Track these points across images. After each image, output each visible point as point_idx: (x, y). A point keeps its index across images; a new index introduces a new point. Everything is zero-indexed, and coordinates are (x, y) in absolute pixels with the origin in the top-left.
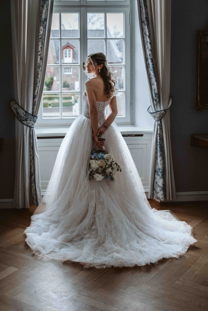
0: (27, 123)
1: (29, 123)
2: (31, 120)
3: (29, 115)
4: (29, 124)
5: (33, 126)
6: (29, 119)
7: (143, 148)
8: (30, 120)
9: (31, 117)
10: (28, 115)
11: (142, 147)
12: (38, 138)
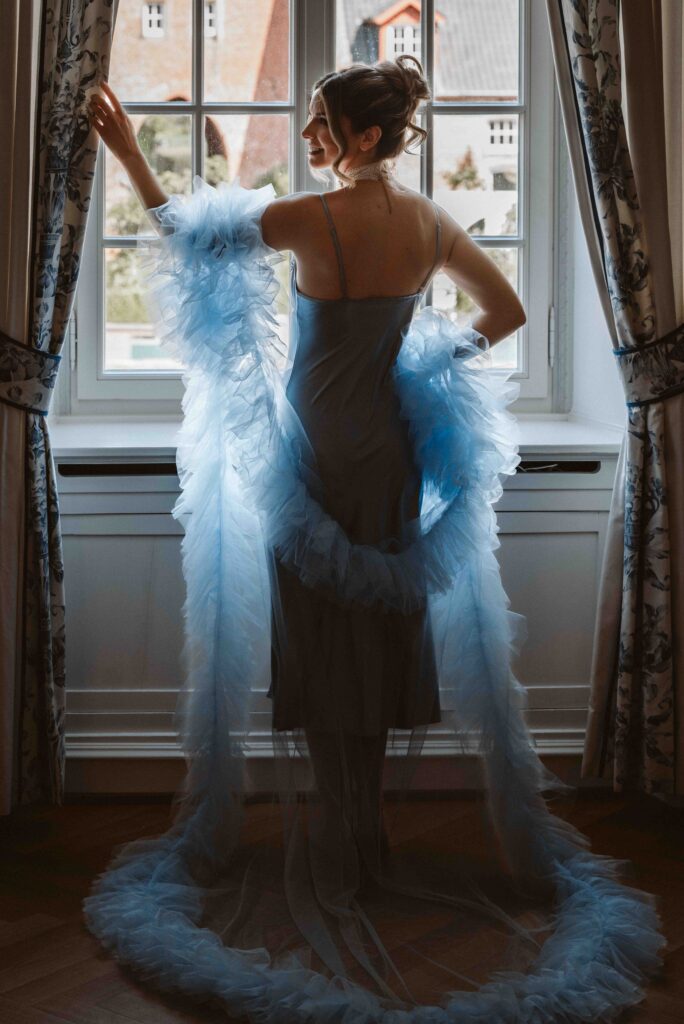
0: (9, 393)
1: (20, 392)
2: (28, 377)
3: (19, 349)
4: (22, 397)
5: (37, 407)
6: (22, 370)
7: (597, 533)
8: (24, 375)
9: (27, 362)
10: (14, 349)
11: (596, 530)
12: (67, 470)
